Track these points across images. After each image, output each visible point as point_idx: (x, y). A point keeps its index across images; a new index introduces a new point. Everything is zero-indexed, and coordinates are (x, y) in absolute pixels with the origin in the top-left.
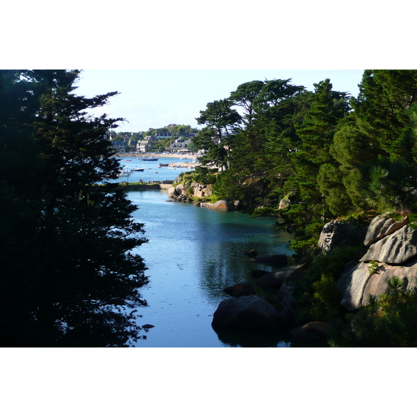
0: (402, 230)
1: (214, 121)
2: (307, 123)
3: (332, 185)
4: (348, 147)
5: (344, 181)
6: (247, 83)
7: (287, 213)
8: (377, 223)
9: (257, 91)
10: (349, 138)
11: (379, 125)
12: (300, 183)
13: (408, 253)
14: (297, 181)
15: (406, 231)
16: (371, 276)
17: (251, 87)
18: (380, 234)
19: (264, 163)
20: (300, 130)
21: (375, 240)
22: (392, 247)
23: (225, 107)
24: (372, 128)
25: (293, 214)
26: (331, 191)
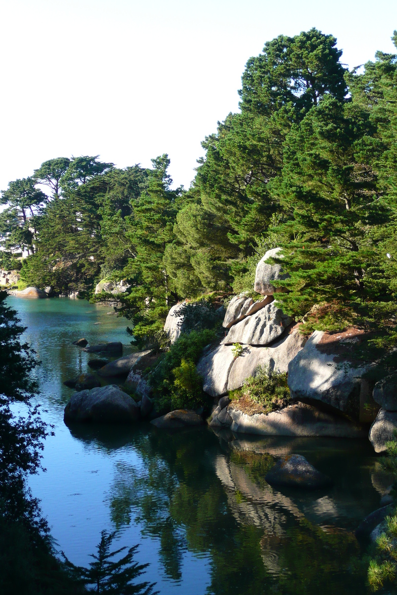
0: (265, 309)
1: (17, 201)
2: (146, 201)
3: (180, 266)
4: (195, 226)
5: (193, 261)
6: (52, 160)
7: (128, 297)
8: (237, 304)
9: (64, 169)
10: (195, 216)
11: (227, 202)
12: (143, 265)
13: (273, 333)
14: (138, 263)
15: (269, 310)
16: (235, 359)
17: (57, 164)
18: (240, 316)
19: (77, 246)
20: (139, 209)
21: (235, 322)
22: (256, 328)
23: (29, 186)
24: (221, 205)
25: (135, 298)
26: (179, 273)
